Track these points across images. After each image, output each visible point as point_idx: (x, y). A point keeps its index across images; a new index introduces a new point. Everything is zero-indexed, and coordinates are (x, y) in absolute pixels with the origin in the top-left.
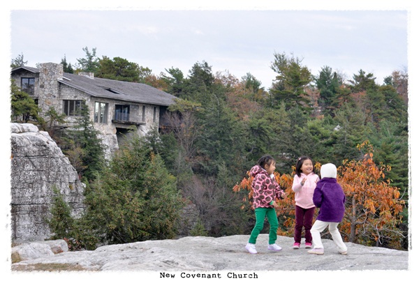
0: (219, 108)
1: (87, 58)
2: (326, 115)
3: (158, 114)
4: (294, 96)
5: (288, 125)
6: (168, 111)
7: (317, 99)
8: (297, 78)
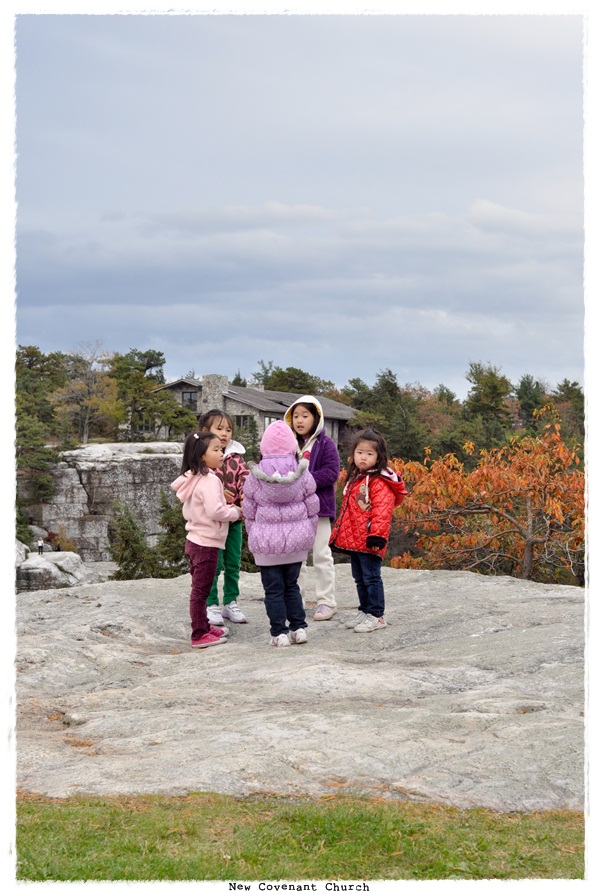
0: (406, 421)
1: (262, 372)
2: (528, 429)
3: (336, 429)
4: (492, 409)
5: (483, 439)
6: (348, 426)
7: (517, 411)
8: (494, 388)
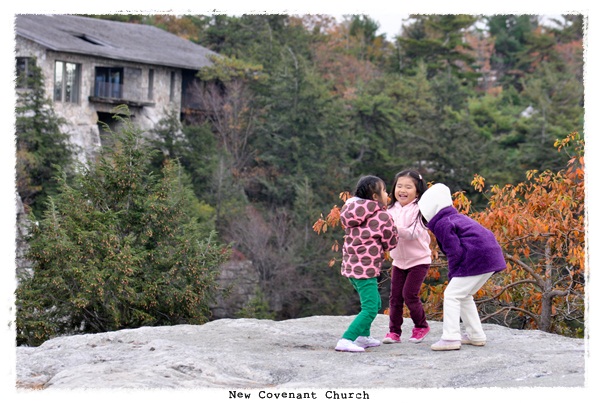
0: (298, 74)
2: (506, 87)
3: (178, 85)
4: (443, 51)
5: (431, 108)
6: (199, 80)
7: (488, 55)
